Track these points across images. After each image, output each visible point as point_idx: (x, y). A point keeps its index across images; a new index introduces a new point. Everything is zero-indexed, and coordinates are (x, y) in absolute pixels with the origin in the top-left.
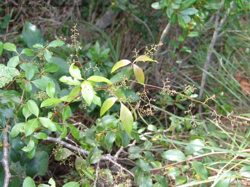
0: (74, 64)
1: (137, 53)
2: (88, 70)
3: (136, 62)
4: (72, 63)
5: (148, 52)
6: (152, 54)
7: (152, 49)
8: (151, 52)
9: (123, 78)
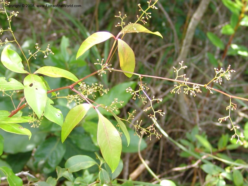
1: (122, 20)
3: (121, 35)
5: (143, 14)
6: (150, 17)
7: (149, 7)
8: (148, 14)
9: (100, 64)
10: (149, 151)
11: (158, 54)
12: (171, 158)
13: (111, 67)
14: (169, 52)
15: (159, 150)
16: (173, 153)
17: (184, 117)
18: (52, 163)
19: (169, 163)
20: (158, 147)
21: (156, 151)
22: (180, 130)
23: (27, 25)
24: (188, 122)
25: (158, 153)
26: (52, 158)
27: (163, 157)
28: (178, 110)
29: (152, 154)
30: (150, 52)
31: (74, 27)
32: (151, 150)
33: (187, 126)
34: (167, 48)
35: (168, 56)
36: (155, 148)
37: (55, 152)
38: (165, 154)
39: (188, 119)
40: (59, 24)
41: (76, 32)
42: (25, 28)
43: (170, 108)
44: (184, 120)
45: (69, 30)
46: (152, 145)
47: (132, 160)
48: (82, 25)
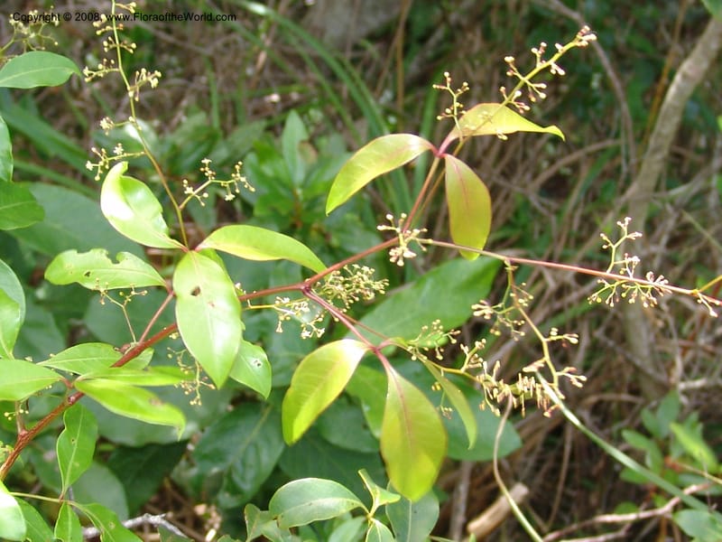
0: (122, 167)
1: (455, 96)
2: (201, 193)
3: (455, 143)
4: (112, 164)
5: (520, 85)
6: (543, 96)
7: (540, 66)
8: (534, 86)
9: (393, 228)
10: (531, 451)
11: (575, 167)
12: (594, 479)
13: (426, 236)
14: (606, 165)
15: (562, 449)
16: (601, 464)
17: (638, 362)
18: (243, 478)
19: (588, 491)
20: (559, 442)
21: (552, 454)
22: (625, 397)
23: (196, 65)
24: (649, 377)
25: (559, 459)
26: (244, 463)
27: (570, 472)
28: (623, 340)
29: (540, 462)
30: (552, 161)
31: (333, 77)
32: (539, 449)
33: (647, 387)
34: (603, 151)
35: (604, 175)
36: (548, 445)
37: (255, 445)
38: (577, 465)
39: (650, 371)
40: (290, 68)
41: (337, 92)
42: (190, 77)
43: (599, 334)
44: (638, 371)
45: (318, 85)
46: (540, 437)
47: (480, 479)
48: (356, 73)
